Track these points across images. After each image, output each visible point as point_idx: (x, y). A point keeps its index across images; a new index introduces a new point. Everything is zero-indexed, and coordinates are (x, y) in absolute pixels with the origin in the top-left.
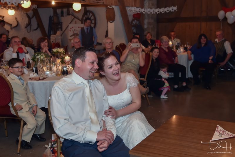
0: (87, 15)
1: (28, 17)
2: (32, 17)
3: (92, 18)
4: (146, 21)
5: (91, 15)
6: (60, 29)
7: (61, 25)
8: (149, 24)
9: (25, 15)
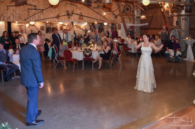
0: (113, 26)
1: (90, 26)
2: (92, 26)
3: (115, 27)
4: (135, 29)
5: (114, 26)
6: (103, 31)
7: (103, 29)
8: (137, 30)
9: (89, 25)
